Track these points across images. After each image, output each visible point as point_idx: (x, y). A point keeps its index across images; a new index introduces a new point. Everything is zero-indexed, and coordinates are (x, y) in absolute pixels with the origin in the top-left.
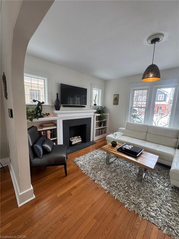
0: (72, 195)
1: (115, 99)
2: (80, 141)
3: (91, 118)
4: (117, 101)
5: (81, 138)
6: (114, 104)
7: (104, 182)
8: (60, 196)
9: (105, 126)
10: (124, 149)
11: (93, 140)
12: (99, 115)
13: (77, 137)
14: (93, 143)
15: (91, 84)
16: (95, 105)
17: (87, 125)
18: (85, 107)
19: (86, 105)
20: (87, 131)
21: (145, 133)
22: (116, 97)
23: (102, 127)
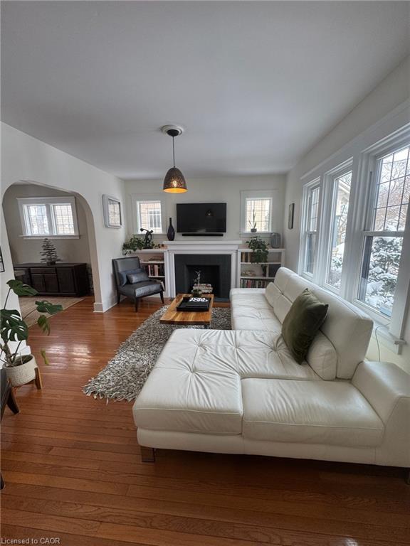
1: (290, 216)
3: (230, 256)
12: (250, 250)
15: (240, 192)
16: (253, 230)
18: (222, 235)
19: (225, 231)
22: (291, 210)
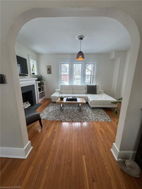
0: (56, 132)
1: (48, 70)
2: (30, 105)
3: (34, 85)
4: (50, 71)
5: (29, 103)
6: (48, 73)
7: (67, 119)
8: (50, 136)
9: (43, 90)
10: (69, 99)
11: (38, 103)
12: (39, 82)
13: (26, 103)
14: (40, 105)
15: (28, 55)
16: (34, 74)
17: (33, 91)
18: (27, 75)
19: (28, 74)
20: (33, 96)
21: (72, 90)
22: (49, 68)
23: (42, 92)
